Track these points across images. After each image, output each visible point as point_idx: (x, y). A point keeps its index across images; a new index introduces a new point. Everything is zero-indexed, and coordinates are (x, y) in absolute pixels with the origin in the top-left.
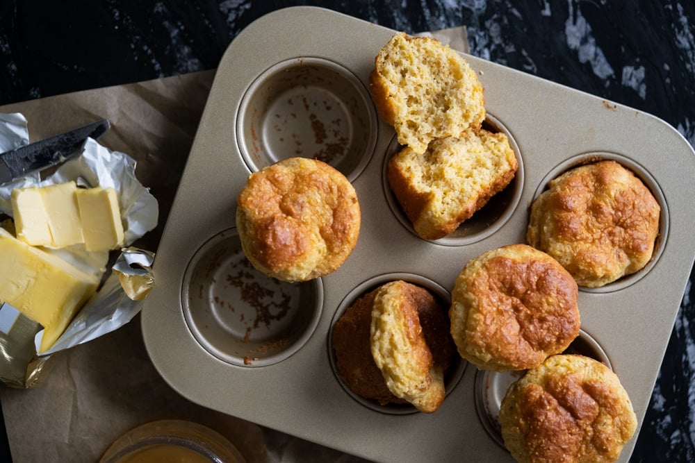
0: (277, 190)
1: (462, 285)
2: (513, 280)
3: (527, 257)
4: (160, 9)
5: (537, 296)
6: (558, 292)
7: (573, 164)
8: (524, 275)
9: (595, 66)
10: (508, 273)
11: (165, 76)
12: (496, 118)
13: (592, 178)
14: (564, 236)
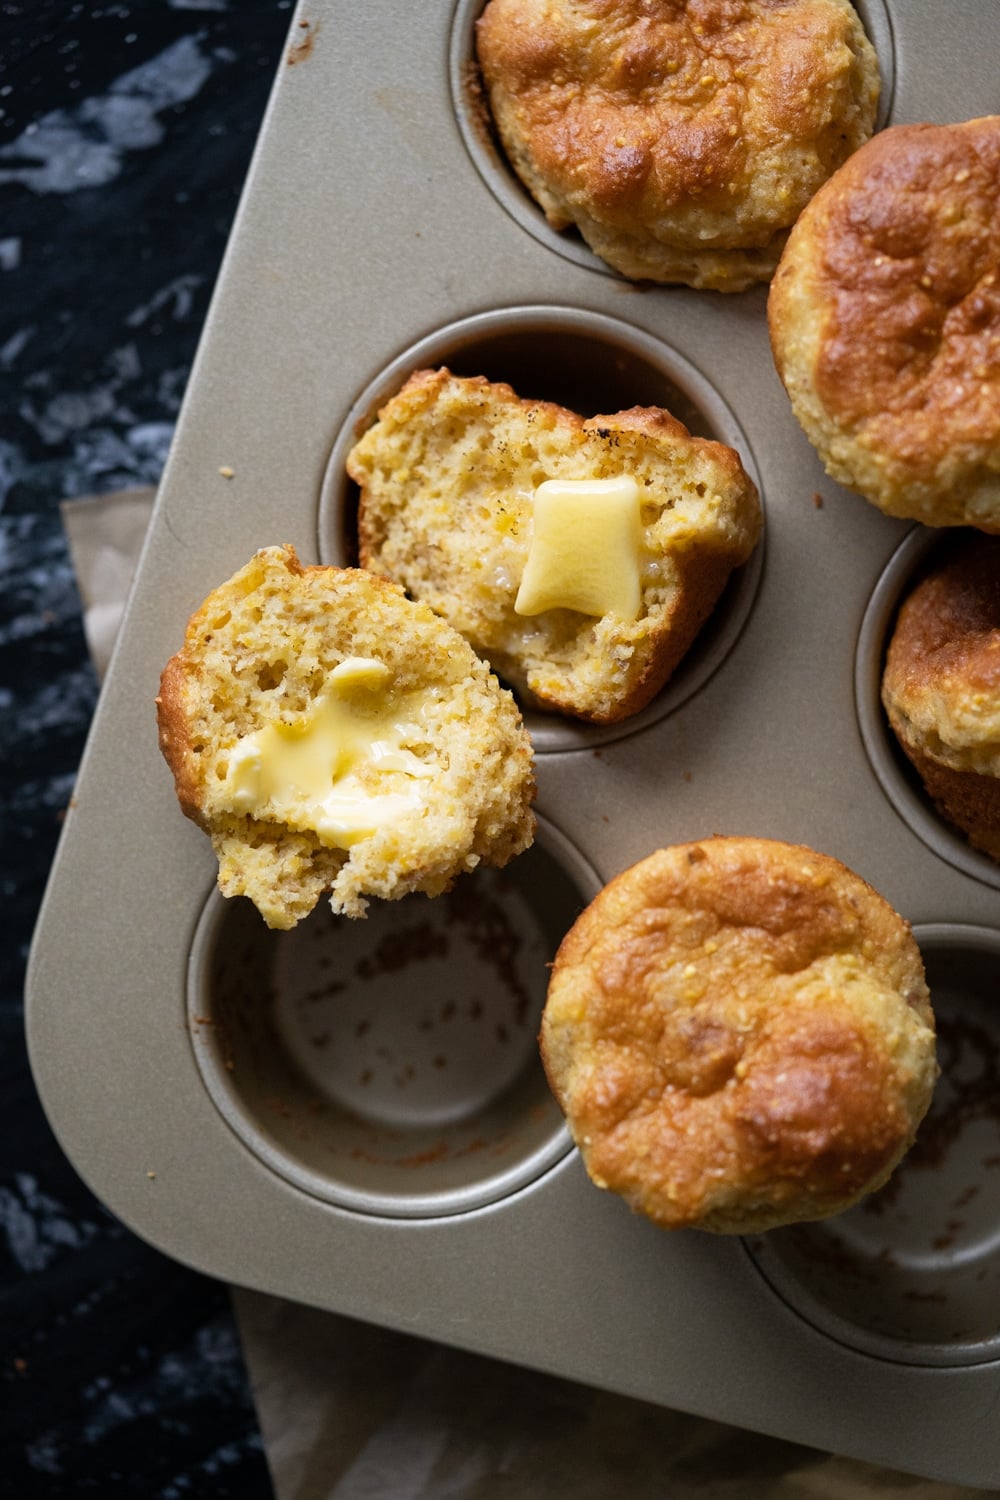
0: (646, 1103)
1: (911, 496)
2: (892, 333)
3: (813, 289)
4: (49, 1453)
5: (937, 255)
6: (920, 186)
7: (489, 152)
8: (873, 298)
9: (170, 95)
10: (871, 350)
11: (256, 1429)
12: (356, 399)
13: (536, 90)
14: (729, 174)
